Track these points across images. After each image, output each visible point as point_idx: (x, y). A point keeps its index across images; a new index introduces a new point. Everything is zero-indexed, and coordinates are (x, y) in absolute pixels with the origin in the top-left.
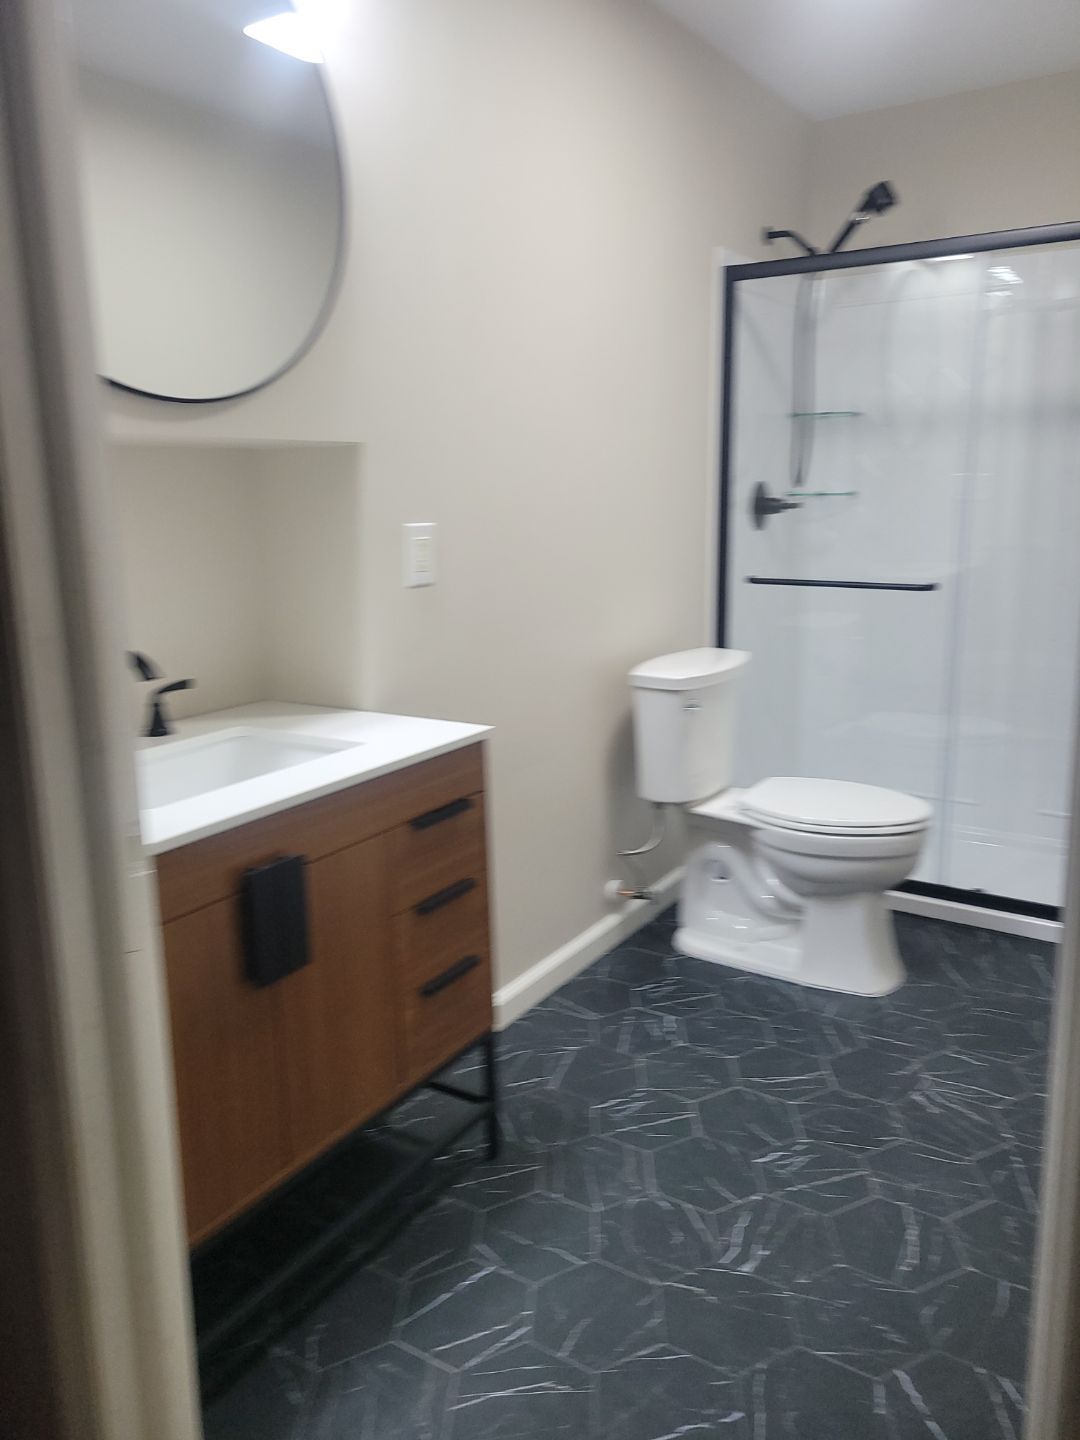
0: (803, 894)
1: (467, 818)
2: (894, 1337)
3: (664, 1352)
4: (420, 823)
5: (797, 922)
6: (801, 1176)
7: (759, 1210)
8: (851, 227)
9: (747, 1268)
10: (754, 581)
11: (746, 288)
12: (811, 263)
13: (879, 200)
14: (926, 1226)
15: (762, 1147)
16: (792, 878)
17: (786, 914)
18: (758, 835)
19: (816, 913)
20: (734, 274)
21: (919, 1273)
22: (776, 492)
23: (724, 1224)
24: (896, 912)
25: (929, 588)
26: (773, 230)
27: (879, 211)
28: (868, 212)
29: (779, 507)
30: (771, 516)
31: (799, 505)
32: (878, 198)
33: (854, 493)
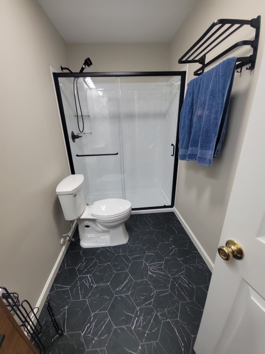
0: (109, 228)
8: (83, 69)
16: (106, 227)
17: (105, 232)
18: (97, 220)
20: (56, 75)
26: (63, 67)
27: (88, 66)
28: (85, 66)
29: (78, 137)
30: (76, 139)
31: (82, 136)
32: (88, 62)
33: (91, 133)
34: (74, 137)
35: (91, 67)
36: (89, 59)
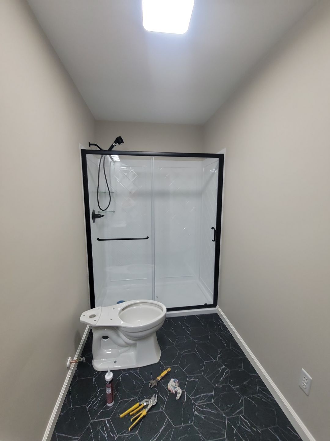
0: (136, 340)
8: (112, 146)
10: (98, 239)
11: (88, 156)
12: (102, 152)
13: (119, 141)
16: (132, 338)
17: (130, 345)
18: (121, 328)
19: (139, 344)
20: (84, 152)
22: (97, 212)
25: (147, 238)
26: (91, 143)
27: (119, 144)
28: (116, 143)
29: (99, 216)
30: (96, 219)
31: (104, 216)
33: (114, 211)
34: (96, 216)
36: (120, 137)
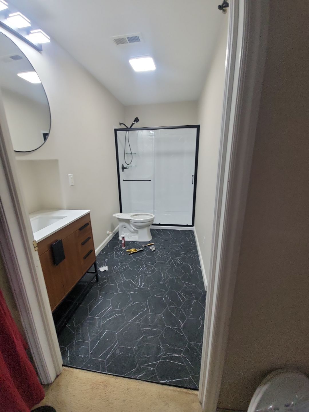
0: (138, 229)
1: (88, 226)
2: (163, 290)
3: (134, 303)
4: (80, 229)
5: (137, 233)
6: (146, 271)
7: (141, 278)
8: (133, 124)
9: (142, 287)
10: (124, 180)
11: (118, 132)
12: (127, 129)
14: (164, 273)
15: (139, 268)
16: (136, 226)
17: (136, 232)
18: (130, 220)
19: (140, 231)
20: (116, 130)
21: (164, 280)
22: (125, 166)
23: (137, 281)
24: (150, 229)
25: (150, 180)
26: (121, 123)
27: (137, 122)
28: (135, 122)
29: (126, 168)
30: (124, 170)
31: (128, 168)
32: (137, 120)
33: (136, 166)
34: (124, 168)
35: (139, 122)
36: (137, 118)
